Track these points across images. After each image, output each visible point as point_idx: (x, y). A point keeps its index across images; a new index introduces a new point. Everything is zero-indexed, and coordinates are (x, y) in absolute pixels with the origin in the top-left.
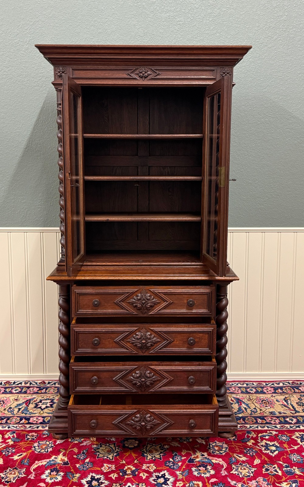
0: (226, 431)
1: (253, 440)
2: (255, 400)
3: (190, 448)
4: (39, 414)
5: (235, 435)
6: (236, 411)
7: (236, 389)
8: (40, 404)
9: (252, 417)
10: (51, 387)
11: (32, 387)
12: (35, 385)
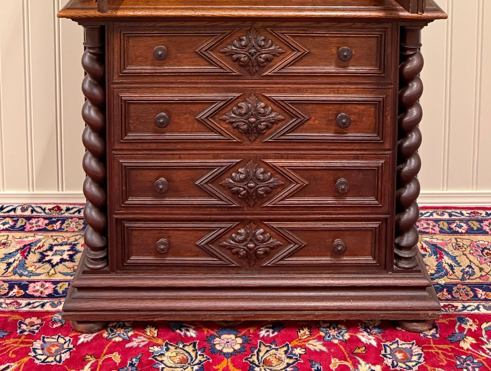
0: (418, 319)
1: (472, 337)
2: (469, 249)
3: (347, 355)
4: (46, 276)
5: (434, 326)
6: (433, 272)
7: (428, 224)
8: (49, 253)
9: (465, 285)
10: (72, 218)
11: (35, 218)
12: (41, 213)
